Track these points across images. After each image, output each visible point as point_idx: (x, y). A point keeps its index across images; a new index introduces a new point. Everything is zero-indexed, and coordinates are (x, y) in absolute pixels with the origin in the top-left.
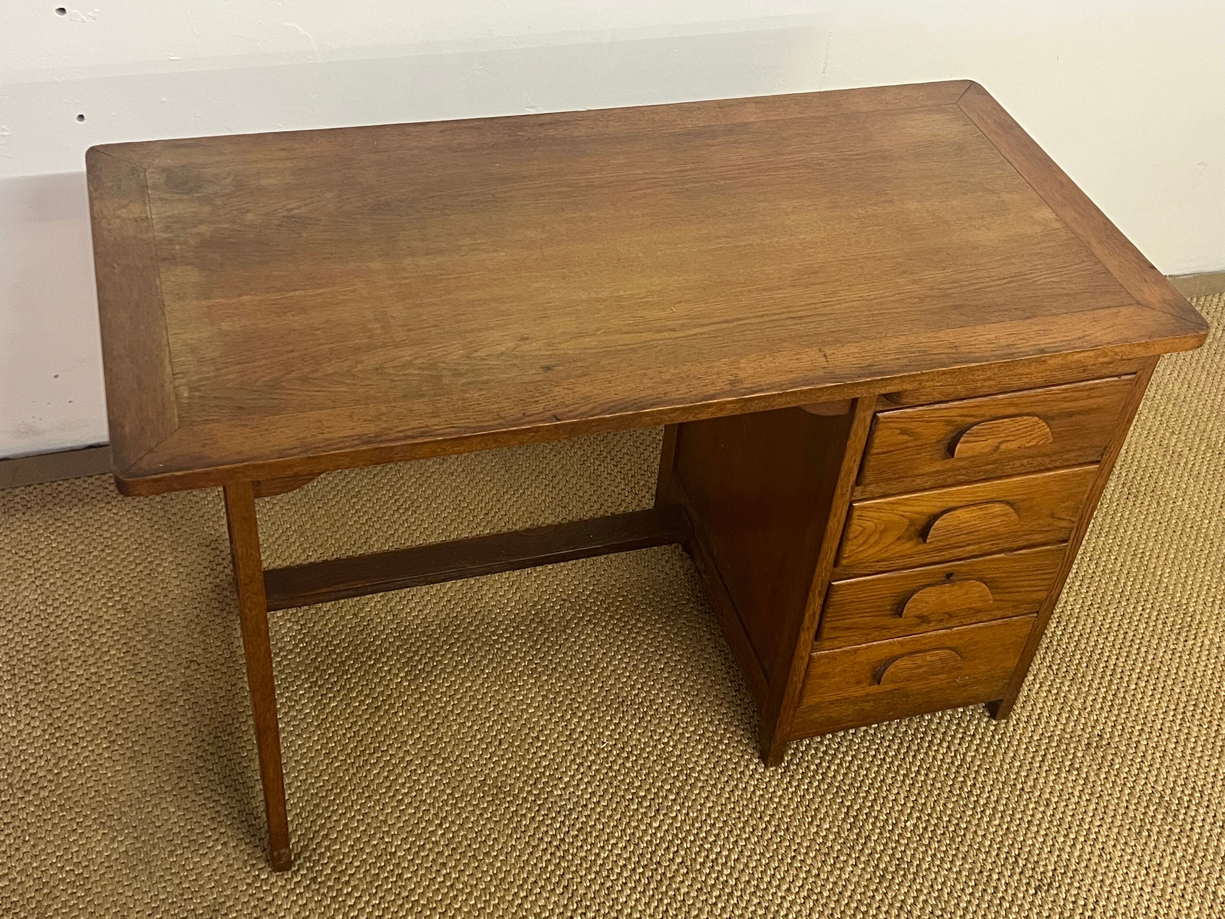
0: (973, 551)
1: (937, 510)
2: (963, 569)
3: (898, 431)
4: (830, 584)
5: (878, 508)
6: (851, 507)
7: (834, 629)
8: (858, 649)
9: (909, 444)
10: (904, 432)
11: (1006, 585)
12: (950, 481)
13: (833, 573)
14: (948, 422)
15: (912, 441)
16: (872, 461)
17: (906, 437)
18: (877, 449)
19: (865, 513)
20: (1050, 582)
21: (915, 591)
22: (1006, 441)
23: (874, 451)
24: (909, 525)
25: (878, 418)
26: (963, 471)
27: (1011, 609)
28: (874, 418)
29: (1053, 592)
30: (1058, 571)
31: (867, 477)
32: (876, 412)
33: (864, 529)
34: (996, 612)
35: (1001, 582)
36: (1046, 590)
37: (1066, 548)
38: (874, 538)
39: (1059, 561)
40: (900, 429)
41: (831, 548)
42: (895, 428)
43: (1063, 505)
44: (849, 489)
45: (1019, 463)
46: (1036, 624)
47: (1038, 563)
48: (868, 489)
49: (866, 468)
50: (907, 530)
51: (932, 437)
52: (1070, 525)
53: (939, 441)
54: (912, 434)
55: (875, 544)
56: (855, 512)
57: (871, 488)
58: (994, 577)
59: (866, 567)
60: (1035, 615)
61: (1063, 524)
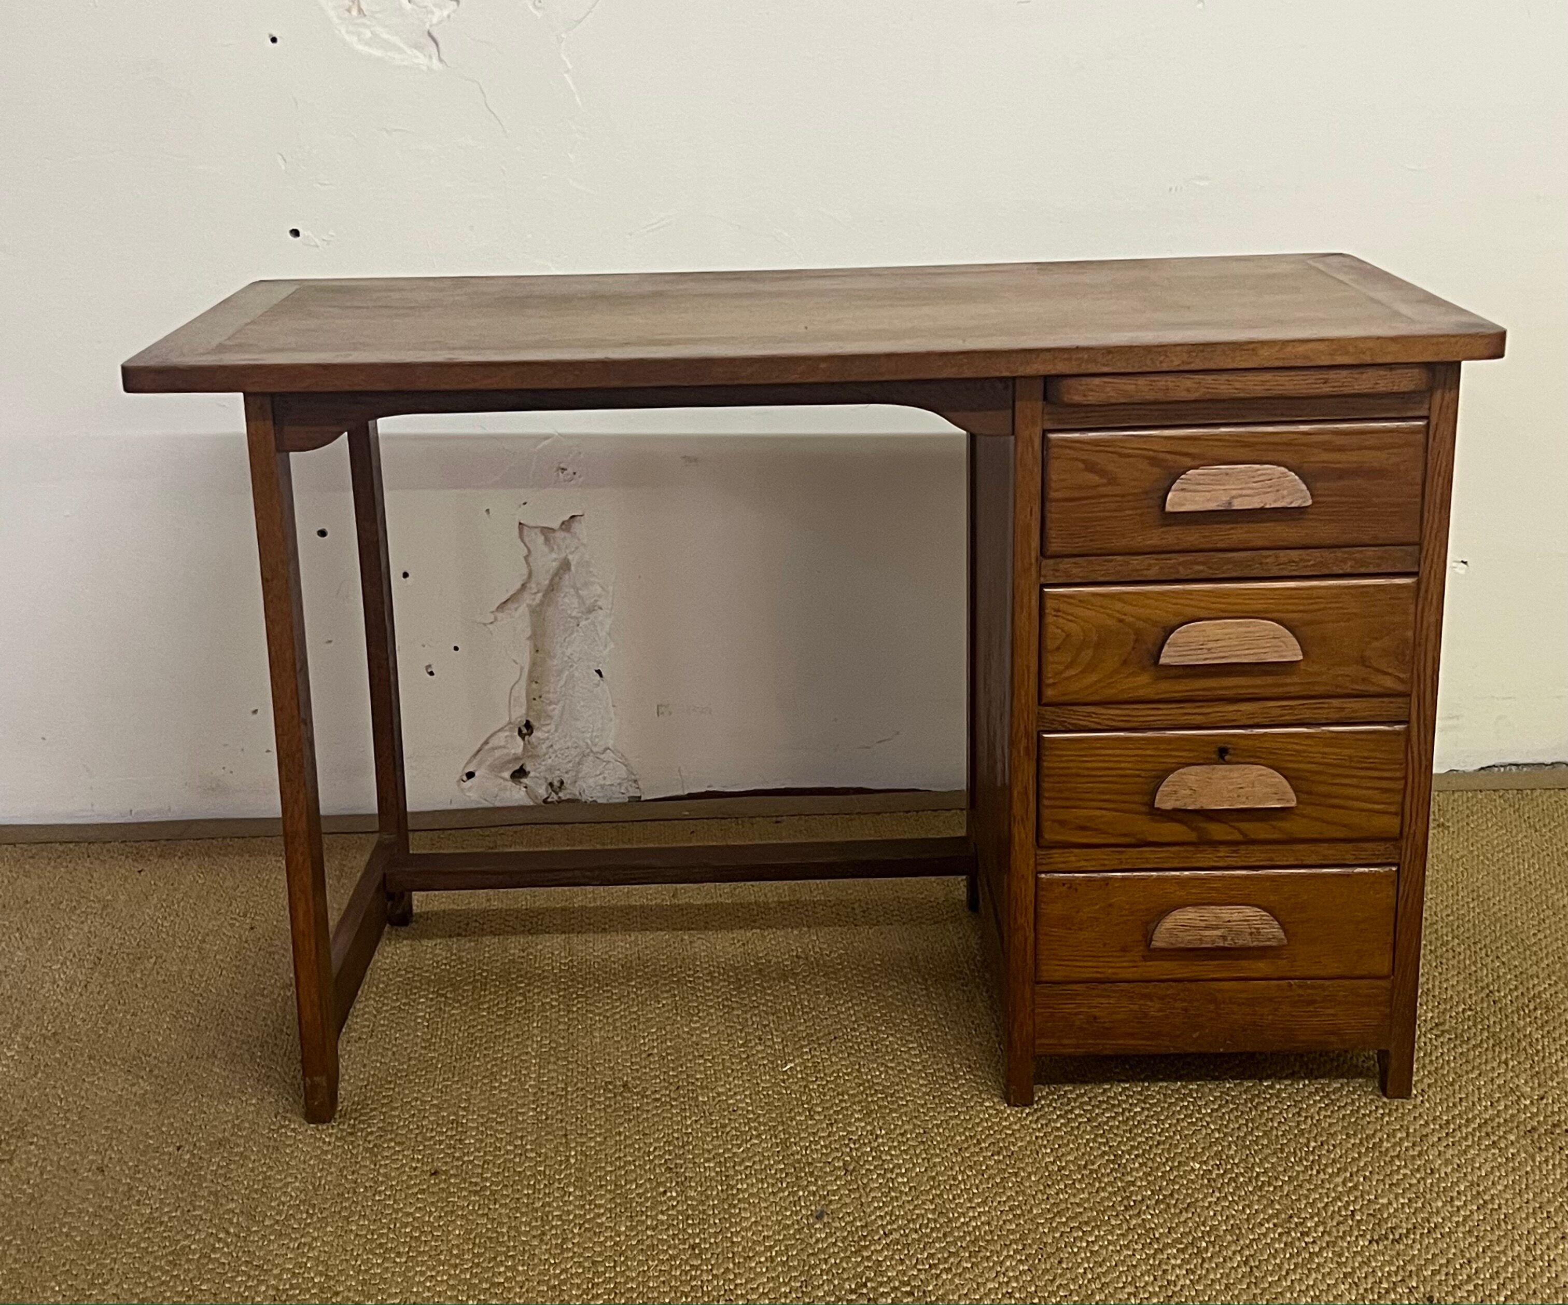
0: (1253, 714)
1: (1175, 621)
2: (1243, 742)
3: (1081, 466)
4: (1040, 737)
5: (1082, 601)
6: (1042, 593)
7: (1062, 823)
8: (1110, 878)
9: (1103, 490)
10: (1091, 467)
11: (1323, 789)
12: (1183, 573)
13: (1040, 717)
14: (1154, 461)
15: (1104, 485)
16: (1053, 515)
17: (1095, 479)
18: (1057, 490)
19: (1062, 606)
20: (1398, 798)
21: (1173, 771)
22: (1241, 496)
23: (1053, 495)
24: (1136, 641)
25: (1049, 440)
26: (1201, 557)
27: (1349, 846)
28: (1044, 438)
29: (1413, 828)
30: (1405, 778)
31: (1054, 546)
32: (1045, 432)
33: (1068, 636)
34: (1324, 848)
35: (1313, 782)
36: (1396, 814)
37: (1408, 731)
38: (1087, 655)
39: (1401, 756)
40: (1083, 461)
41: (1028, 667)
42: (1077, 459)
43: (1376, 644)
44: (1033, 561)
45: (1283, 555)
46: (1401, 889)
47: (1365, 754)
48: (1061, 566)
49: (1049, 524)
50: (1134, 648)
51: (1133, 483)
52: (1400, 688)
53: (1146, 493)
54: (1102, 473)
55: (1090, 667)
56: (1050, 604)
57: (1065, 564)
58: (1298, 770)
59: (1089, 715)
60: (1394, 869)
61: (1389, 683)
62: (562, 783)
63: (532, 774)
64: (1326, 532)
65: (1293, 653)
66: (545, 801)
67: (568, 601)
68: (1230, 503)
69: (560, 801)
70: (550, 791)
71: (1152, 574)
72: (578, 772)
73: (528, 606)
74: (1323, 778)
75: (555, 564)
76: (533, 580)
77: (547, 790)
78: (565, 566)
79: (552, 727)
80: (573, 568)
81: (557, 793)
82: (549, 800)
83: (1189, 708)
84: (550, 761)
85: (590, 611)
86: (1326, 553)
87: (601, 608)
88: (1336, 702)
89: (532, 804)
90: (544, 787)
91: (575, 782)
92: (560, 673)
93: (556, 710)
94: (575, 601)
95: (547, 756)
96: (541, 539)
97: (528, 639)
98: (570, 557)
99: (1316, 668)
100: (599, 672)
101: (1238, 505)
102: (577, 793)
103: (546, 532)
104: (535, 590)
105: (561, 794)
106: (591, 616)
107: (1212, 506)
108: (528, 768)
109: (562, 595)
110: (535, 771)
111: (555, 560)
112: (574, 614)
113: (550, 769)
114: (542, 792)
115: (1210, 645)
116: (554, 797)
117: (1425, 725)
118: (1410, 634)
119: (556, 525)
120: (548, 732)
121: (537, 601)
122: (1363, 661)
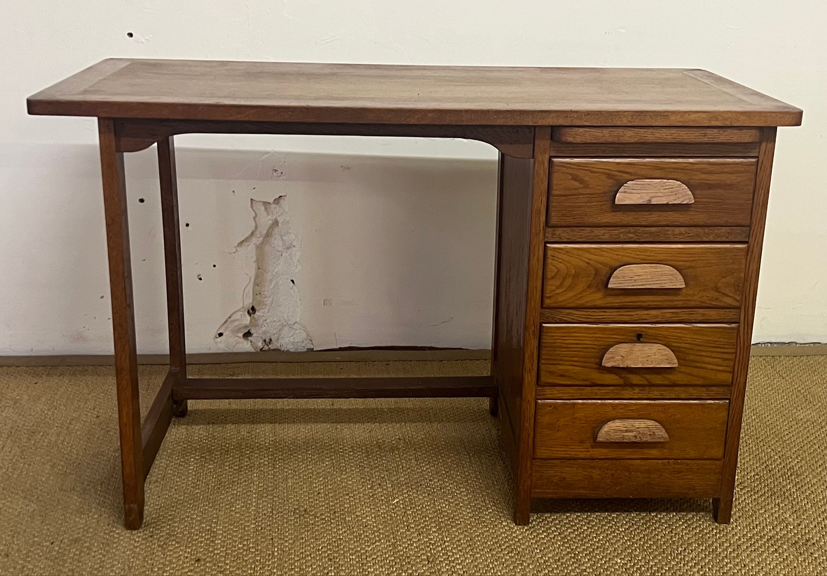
0: (657, 316)
1: (617, 264)
2: (650, 331)
3: (570, 177)
4: (541, 326)
5: (567, 251)
6: (545, 247)
7: (551, 373)
8: (575, 403)
9: (581, 191)
10: (575, 178)
11: (692, 357)
12: (622, 237)
13: (542, 314)
14: (609, 176)
15: (582, 188)
16: (554, 202)
17: (577, 184)
18: (556, 190)
19: (557, 254)
20: (732, 363)
21: (612, 346)
22: (656, 197)
23: (554, 192)
24: (596, 275)
25: (553, 162)
26: (632, 229)
27: (704, 389)
28: (550, 162)
29: (738, 380)
30: (736, 352)
31: (554, 220)
32: (551, 157)
33: (558, 271)
34: (691, 390)
35: (688, 354)
36: (730, 372)
37: (738, 328)
38: (568, 282)
39: (734, 341)
40: (571, 174)
41: (536, 287)
42: (567, 173)
43: (723, 280)
44: (542, 229)
45: (677, 230)
46: (730, 412)
47: (716, 339)
48: (557, 233)
49: (551, 209)
50: (594, 278)
51: (598, 188)
52: (736, 304)
53: (605, 193)
54: (581, 181)
55: (570, 288)
56: (550, 253)
57: (559, 231)
58: (679, 347)
59: (568, 314)
60: (727, 401)
61: (729, 301)
62: (271, 340)
63: (254, 335)
64: (701, 218)
65: (680, 284)
66: (261, 350)
67: (277, 242)
68: (650, 201)
69: (269, 350)
70: (264, 344)
71: (606, 237)
72: (280, 335)
73: (255, 244)
74: (691, 352)
75: (270, 222)
76: (258, 230)
77: (262, 343)
78: (276, 223)
79: (266, 310)
80: (280, 225)
81: (268, 346)
82: (264, 349)
83: (622, 312)
84: (264, 328)
85: (288, 248)
86: (699, 230)
87: (294, 247)
88: (701, 311)
89: (254, 351)
90: (261, 342)
91: (278, 340)
92: (271, 281)
93: (268, 301)
94: (281, 243)
95: (263, 326)
96: (263, 208)
97: (254, 262)
98: (278, 218)
99: (691, 292)
100: (293, 281)
101: (653, 202)
102: (279, 346)
103: (266, 204)
104: (259, 236)
105: (270, 346)
106: (289, 251)
107: (641, 202)
108: (252, 332)
109: (274, 239)
110: (256, 333)
111: (269, 220)
112: (280, 249)
113: (264, 333)
114: (260, 345)
115: (636, 278)
116: (266, 348)
117: (748, 325)
118: (742, 275)
119: (271, 201)
120: (264, 313)
121: (260, 242)
122: (717, 289)
